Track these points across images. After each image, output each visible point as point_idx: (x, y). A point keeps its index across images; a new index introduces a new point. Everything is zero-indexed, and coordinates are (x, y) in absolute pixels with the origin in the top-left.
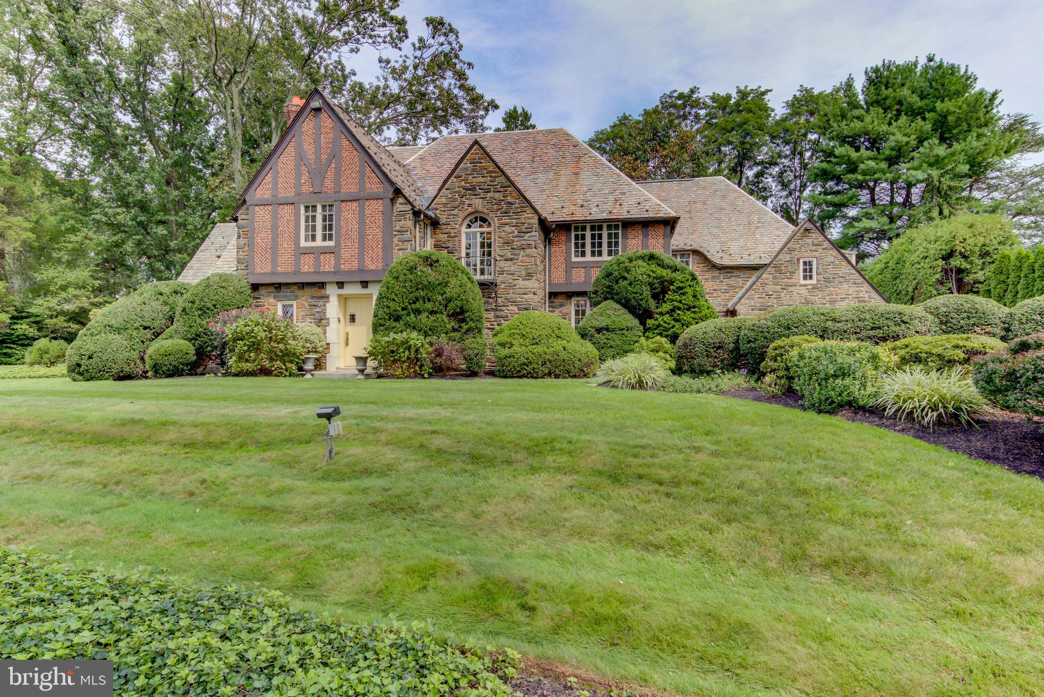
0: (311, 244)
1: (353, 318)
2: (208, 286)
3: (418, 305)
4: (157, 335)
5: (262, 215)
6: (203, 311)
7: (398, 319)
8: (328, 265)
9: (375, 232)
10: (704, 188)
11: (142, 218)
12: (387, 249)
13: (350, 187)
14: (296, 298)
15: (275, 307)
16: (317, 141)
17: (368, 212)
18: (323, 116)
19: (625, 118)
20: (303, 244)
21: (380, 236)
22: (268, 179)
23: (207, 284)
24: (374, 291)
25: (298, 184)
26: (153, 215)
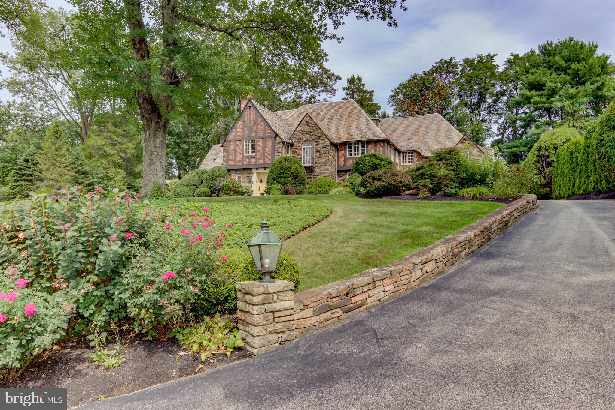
0: (247, 154)
1: (261, 181)
2: (214, 170)
3: (281, 175)
4: (197, 188)
5: (231, 144)
6: (213, 179)
7: (274, 180)
8: (253, 161)
9: (269, 150)
10: (428, 120)
11: (178, 141)
12: (273, 155)
13: (261, 134)
14: (242, 174)
15: (235, 177)
16: (250, 118)
17: (266, 142)
18: (252, 109)
19: (416, 75)
20: (245, 154)
21: (270, 151)
22: (234, 132)
23: (213, 169)
24: (268, 170)
25: (243, 133)
26: (182, 138)
